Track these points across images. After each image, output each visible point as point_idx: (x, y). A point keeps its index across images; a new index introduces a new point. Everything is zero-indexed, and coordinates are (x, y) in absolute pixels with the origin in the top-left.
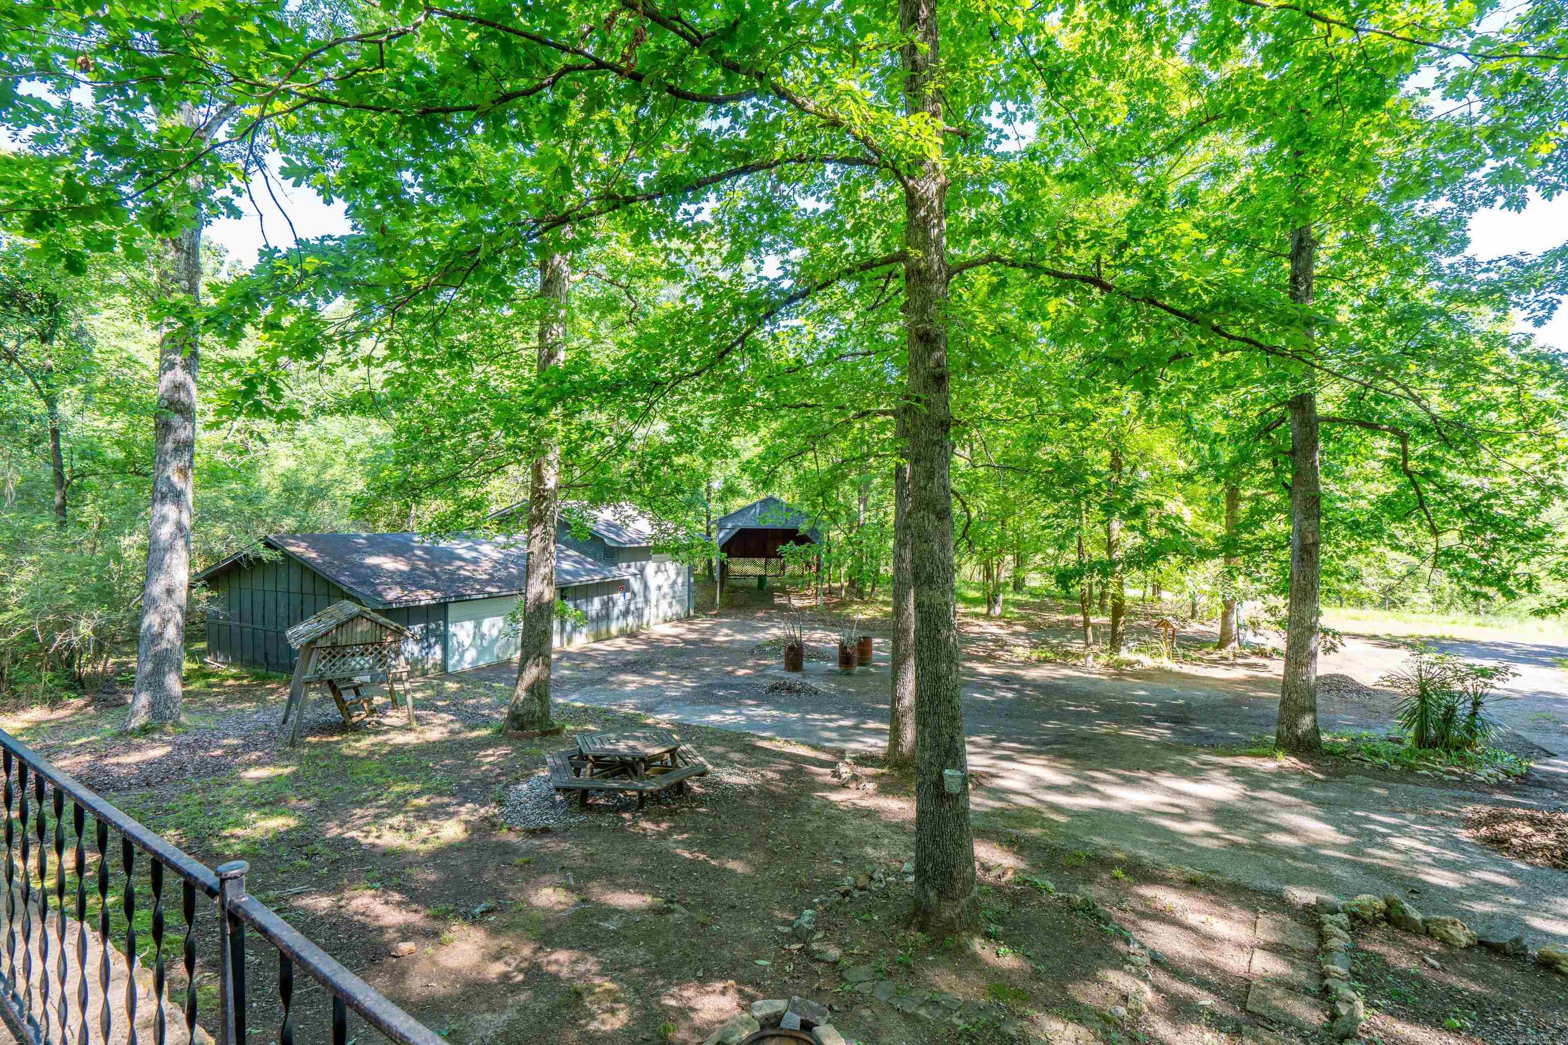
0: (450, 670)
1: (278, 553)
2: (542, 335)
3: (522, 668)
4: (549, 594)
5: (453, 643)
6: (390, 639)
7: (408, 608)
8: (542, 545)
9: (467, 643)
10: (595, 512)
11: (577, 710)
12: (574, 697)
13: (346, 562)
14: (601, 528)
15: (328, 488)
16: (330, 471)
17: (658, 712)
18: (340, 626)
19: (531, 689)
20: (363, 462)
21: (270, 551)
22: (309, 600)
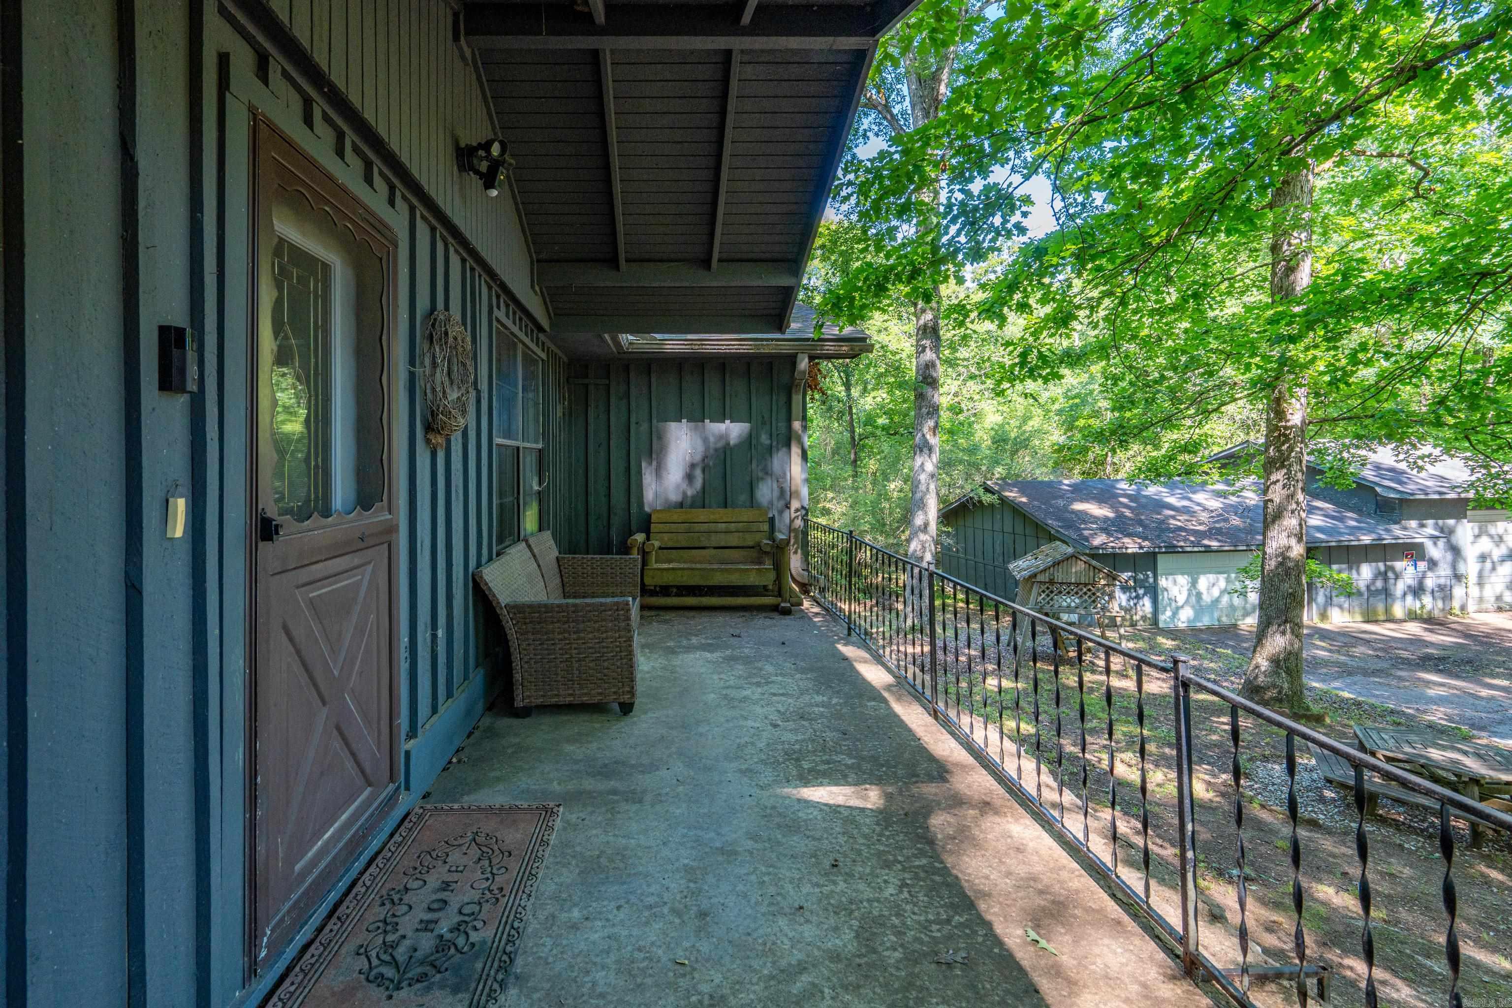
0: (1161, 625)
1: (996, 497)
2: (1275, 249)
3: (1260, 636)
4: (1297, 550)
5: (1163, 598)
6: (1103, 582)
7: (1114, 555)
8: (1285, 492)
9: (1181, 599)
10: (1362, 452)
11: (1343, 700)
12: (1337, 684)
13: (1052, 506)
14: (1368, 474)
15: (1028, 439)
16: (1031, 423)
17: (1495, 734)
18: (1056, 564)
19: (1275, 661)
20: (1059, 412)
21: (989, 495)
22: (1020, 540)
